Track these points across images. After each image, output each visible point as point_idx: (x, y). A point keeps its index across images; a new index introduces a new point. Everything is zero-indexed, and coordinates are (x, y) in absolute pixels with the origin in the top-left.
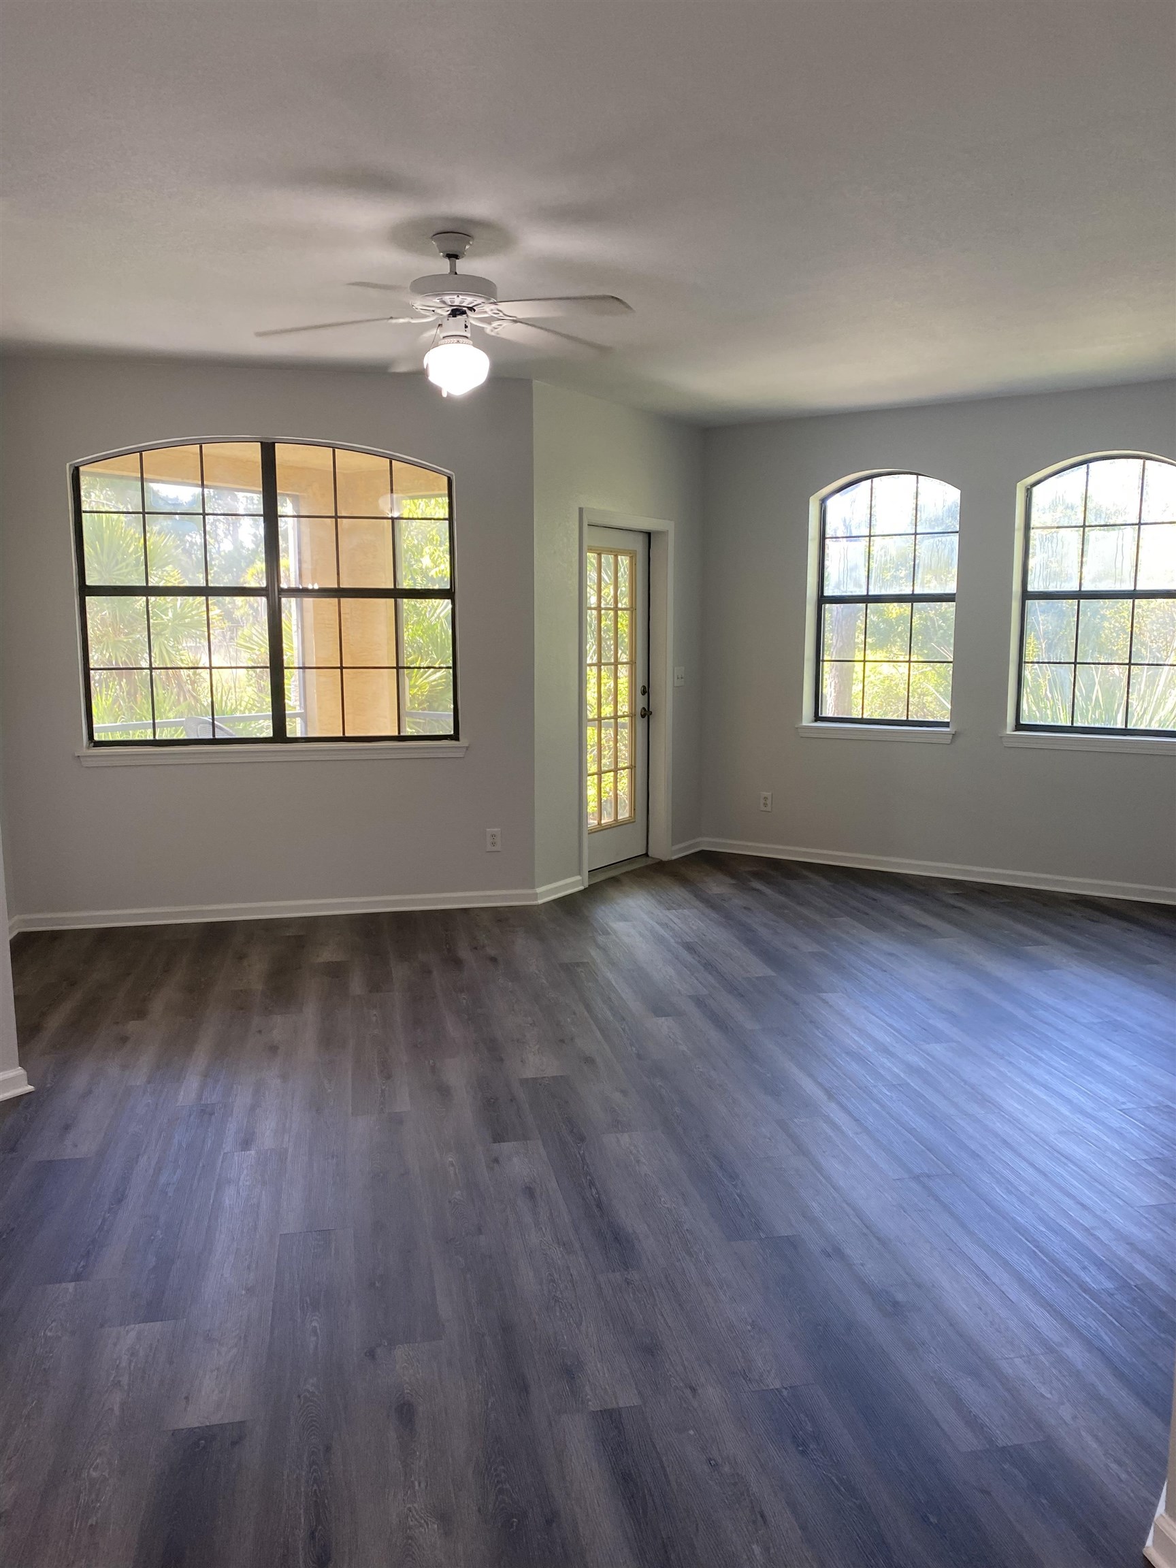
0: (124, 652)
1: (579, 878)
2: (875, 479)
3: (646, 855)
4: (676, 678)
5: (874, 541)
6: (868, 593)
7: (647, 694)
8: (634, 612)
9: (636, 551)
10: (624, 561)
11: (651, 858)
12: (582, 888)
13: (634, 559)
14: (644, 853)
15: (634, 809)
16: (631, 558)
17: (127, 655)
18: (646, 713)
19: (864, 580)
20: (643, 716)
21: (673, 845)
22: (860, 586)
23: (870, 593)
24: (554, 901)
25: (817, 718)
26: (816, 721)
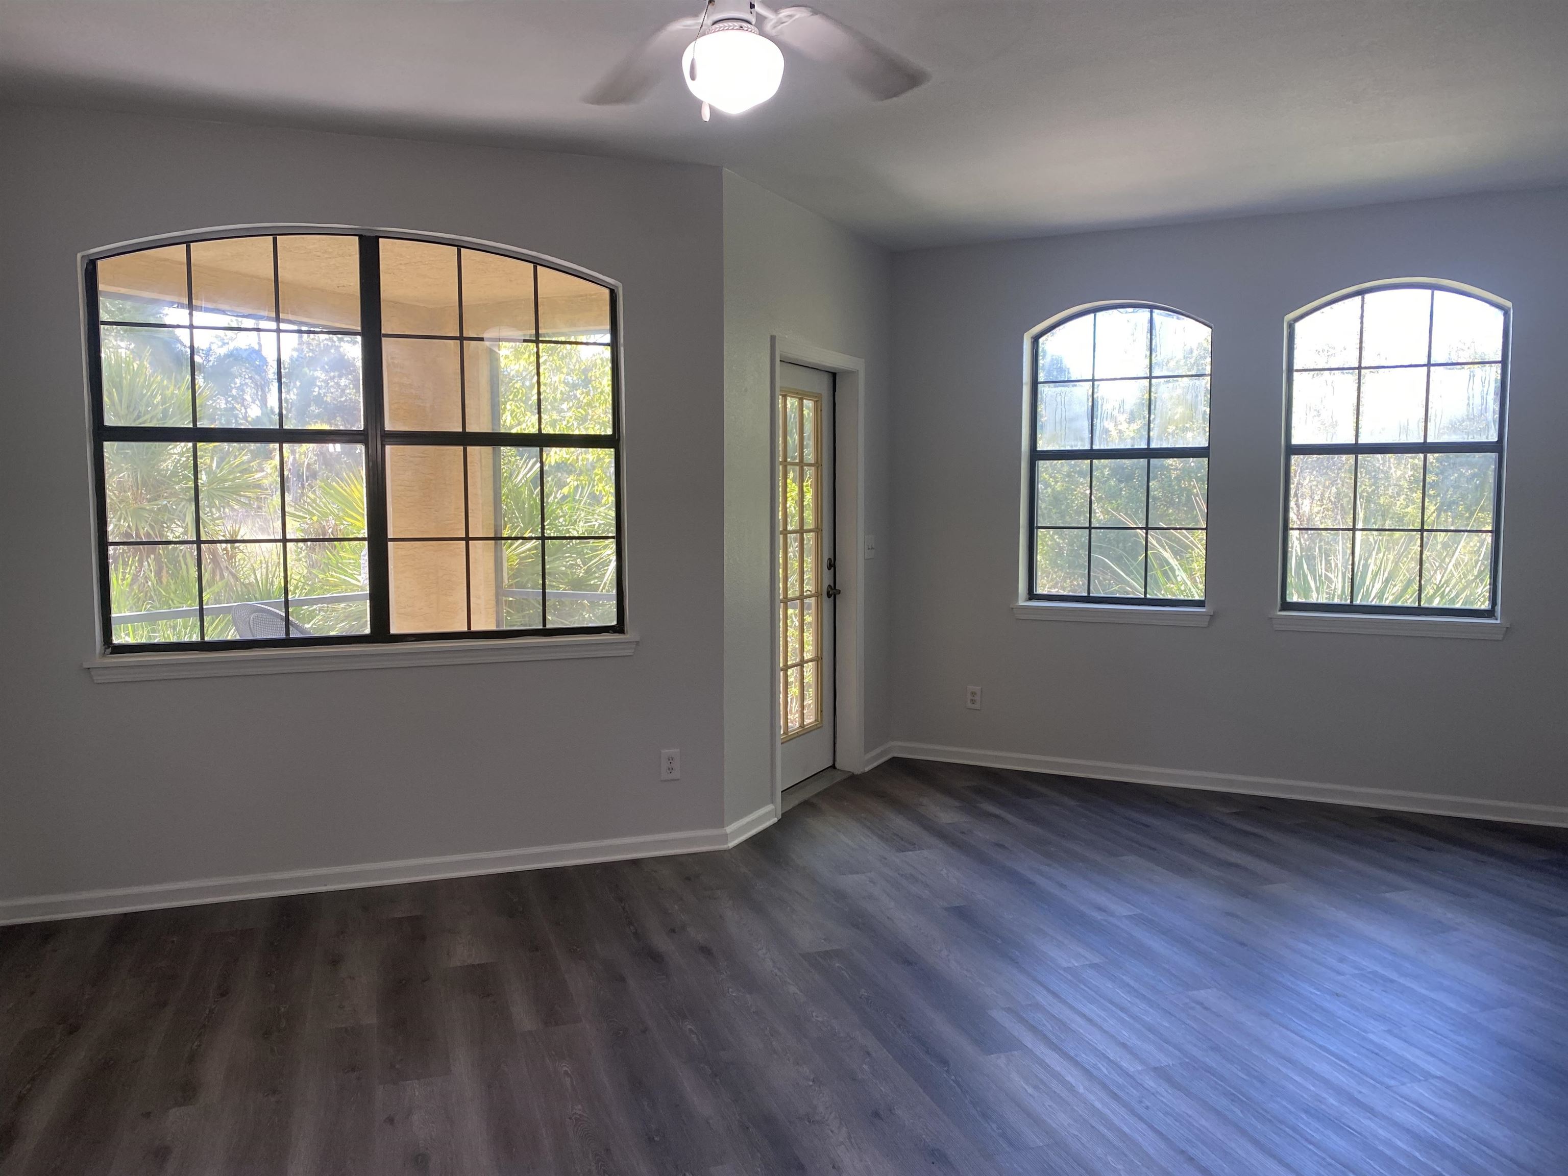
0: (147, 522)
1: (771, 807)
2: (1099, 314)
3: (833, 767)
4: (867, 548)
5: (1098, 386)
6: (1092, 447)
7: (833, 568)
8: (819, 468)
9: (821, 394)
10: (808, 404)
11: (841, 771)
12: (775, 820)
13: (819, 404)
14: (831, 765)
15: (821, 711)
16: (816, 402)
17: (150, 525)
18: (833, 592)
19: (1087, 435)
20: (829, 596)
21: (865, 754)
22: (1082, 440)
23: (1095, 447)
24: (746, 841)
25: (1032, 595)
26: (1030, 599)
